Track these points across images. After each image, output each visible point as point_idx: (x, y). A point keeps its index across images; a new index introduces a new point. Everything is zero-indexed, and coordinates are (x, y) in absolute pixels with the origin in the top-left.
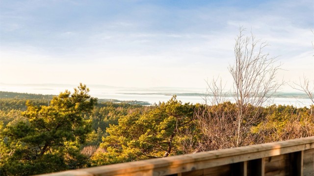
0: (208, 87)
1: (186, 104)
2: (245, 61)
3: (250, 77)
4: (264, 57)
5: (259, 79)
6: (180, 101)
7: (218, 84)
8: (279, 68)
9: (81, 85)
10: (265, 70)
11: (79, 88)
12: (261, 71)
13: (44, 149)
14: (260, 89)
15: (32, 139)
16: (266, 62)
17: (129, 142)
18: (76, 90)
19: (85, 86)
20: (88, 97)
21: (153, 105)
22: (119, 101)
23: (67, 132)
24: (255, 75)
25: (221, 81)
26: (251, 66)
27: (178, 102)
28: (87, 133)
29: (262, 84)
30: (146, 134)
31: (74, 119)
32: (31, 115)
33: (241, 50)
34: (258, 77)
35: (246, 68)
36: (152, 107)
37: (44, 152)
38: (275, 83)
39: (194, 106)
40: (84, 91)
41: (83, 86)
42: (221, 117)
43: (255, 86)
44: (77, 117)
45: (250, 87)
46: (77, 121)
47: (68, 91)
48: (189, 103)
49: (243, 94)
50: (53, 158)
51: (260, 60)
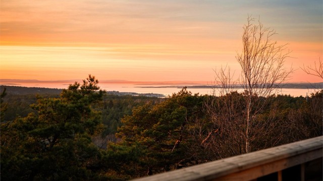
0: (216, 76)
1: (196, 95)
2: (253, 50)
3: (258, 66)
4: (272, 46)
5: (267, 67)
6: (190, 92)
7: (226, 73)
8: (287, 55)
9: (90, 77)
10: (274, 58)
11: (88, 79)
12: (269, 60)
13: (54, 141)
14: (268, 77)
15: (41, 131)
16: (274, 50)
17: (143, 131)
18: (84, 82)
19: (94, 78)
20: (97, 89)
21: (167, 97)
22: (137, 94)
23: (75, 125)
24: (263, 64)
25: (229, 70)
26: (259, 54)
27: (189, 92)
28: (96, 125)
29: (270, 73)
30: (158, 123)
31: (83, 111)
32: (40, 107)
33: (249, 40)
34: (266, 65)
35: (254, 57)
36: (166, 99)
37: (53, 144)
38: (283, 71)
39: (203, 97)
40: (93, 82)
41: (92, 77)
42: (230, 106)
43: (263, 74)
44: (86, 109)
45: (259, 76)
46: (86, 113)
47: (78, 83)
48: (198, 94)
49: (251, 83)
50: (61, 150)
51: (267, 49)
